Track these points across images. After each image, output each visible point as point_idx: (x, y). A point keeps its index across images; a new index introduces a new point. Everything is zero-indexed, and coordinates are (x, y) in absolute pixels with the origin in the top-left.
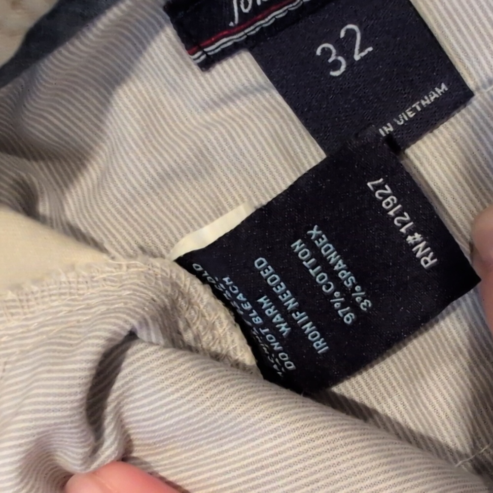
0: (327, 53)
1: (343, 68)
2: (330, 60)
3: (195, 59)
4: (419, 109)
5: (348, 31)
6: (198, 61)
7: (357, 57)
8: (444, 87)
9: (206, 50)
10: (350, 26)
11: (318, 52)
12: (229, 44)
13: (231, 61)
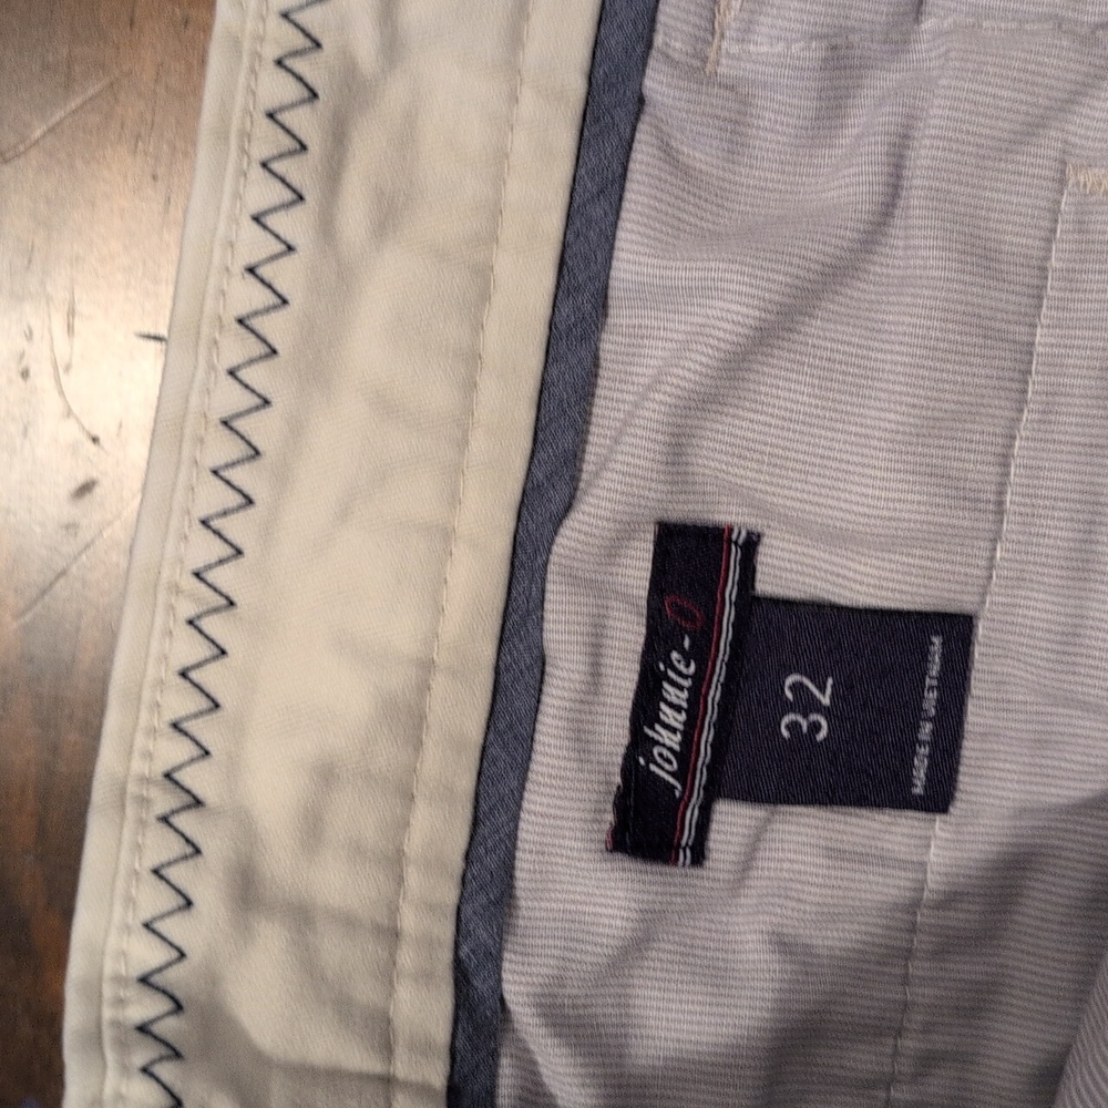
0: (794, 726)
1: (824, 723)
2: (805, 729)
3: (684, 864)
4: (935, 683)
5: (790, 688)
6: (688, 861)
7: (826, 701)
8: (936, 640)
9: (684, 842)
10: (789, 681)
11: (785, 733)
12: (696, 812)
13: (714, 826)
